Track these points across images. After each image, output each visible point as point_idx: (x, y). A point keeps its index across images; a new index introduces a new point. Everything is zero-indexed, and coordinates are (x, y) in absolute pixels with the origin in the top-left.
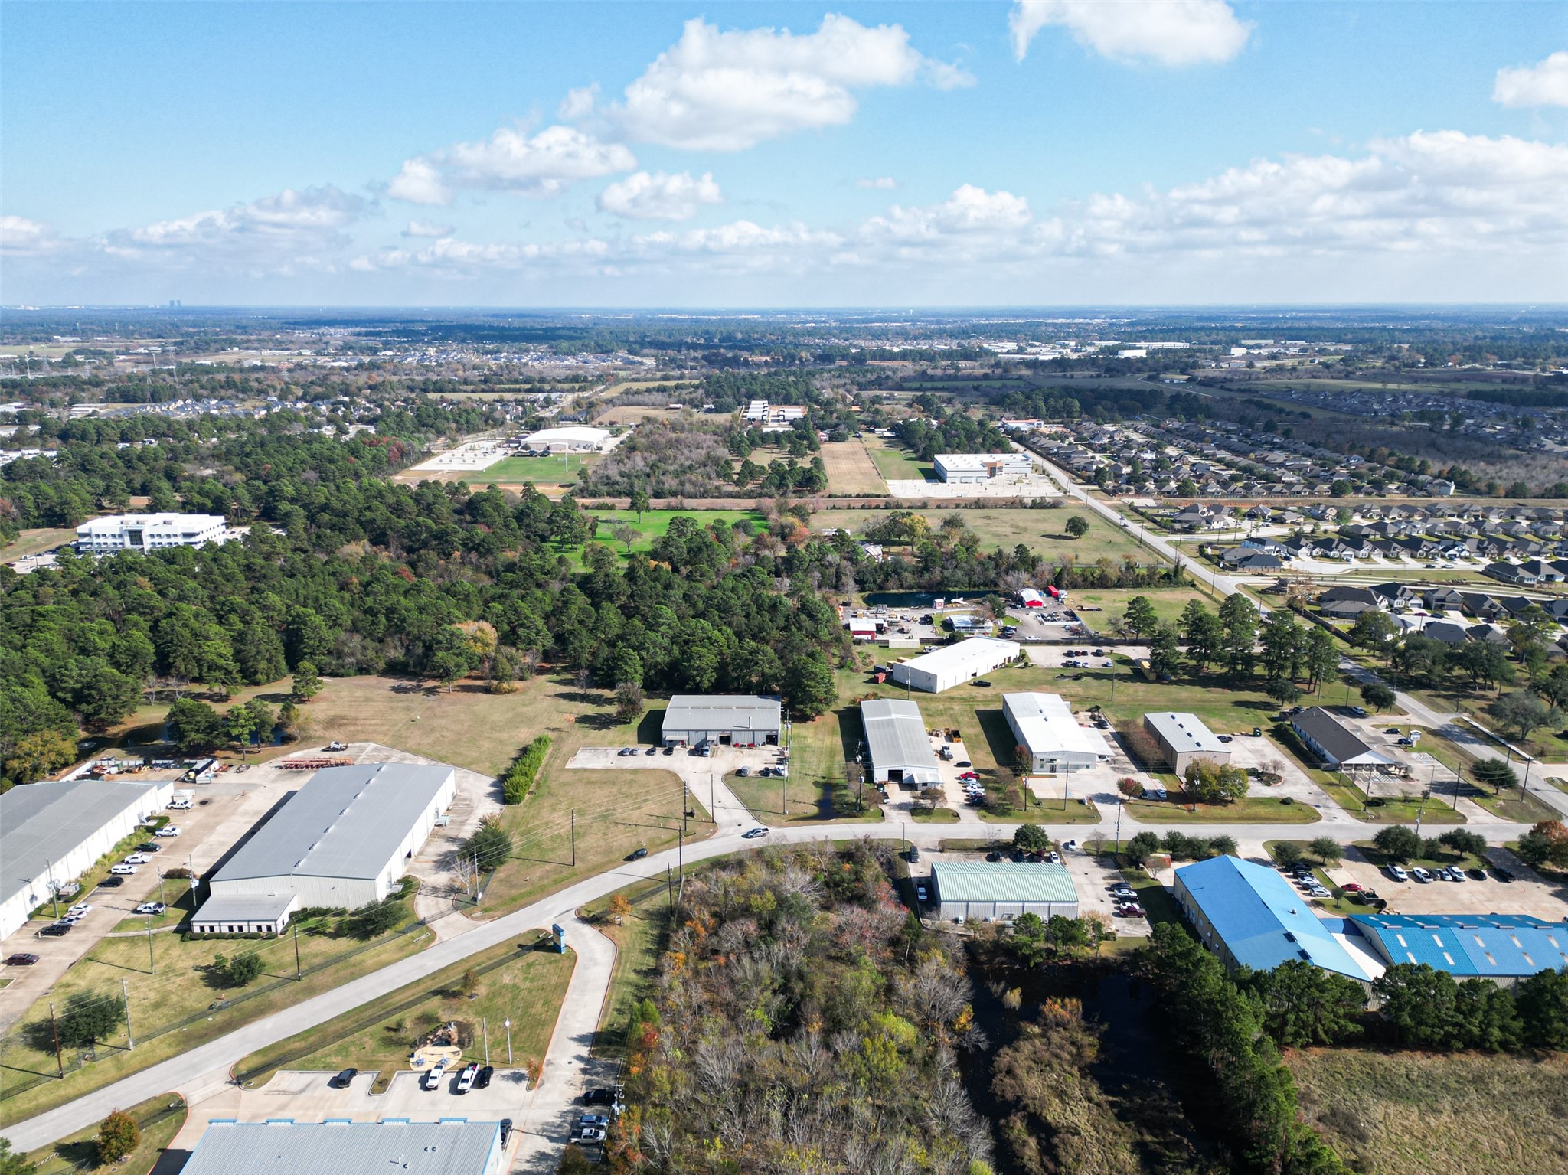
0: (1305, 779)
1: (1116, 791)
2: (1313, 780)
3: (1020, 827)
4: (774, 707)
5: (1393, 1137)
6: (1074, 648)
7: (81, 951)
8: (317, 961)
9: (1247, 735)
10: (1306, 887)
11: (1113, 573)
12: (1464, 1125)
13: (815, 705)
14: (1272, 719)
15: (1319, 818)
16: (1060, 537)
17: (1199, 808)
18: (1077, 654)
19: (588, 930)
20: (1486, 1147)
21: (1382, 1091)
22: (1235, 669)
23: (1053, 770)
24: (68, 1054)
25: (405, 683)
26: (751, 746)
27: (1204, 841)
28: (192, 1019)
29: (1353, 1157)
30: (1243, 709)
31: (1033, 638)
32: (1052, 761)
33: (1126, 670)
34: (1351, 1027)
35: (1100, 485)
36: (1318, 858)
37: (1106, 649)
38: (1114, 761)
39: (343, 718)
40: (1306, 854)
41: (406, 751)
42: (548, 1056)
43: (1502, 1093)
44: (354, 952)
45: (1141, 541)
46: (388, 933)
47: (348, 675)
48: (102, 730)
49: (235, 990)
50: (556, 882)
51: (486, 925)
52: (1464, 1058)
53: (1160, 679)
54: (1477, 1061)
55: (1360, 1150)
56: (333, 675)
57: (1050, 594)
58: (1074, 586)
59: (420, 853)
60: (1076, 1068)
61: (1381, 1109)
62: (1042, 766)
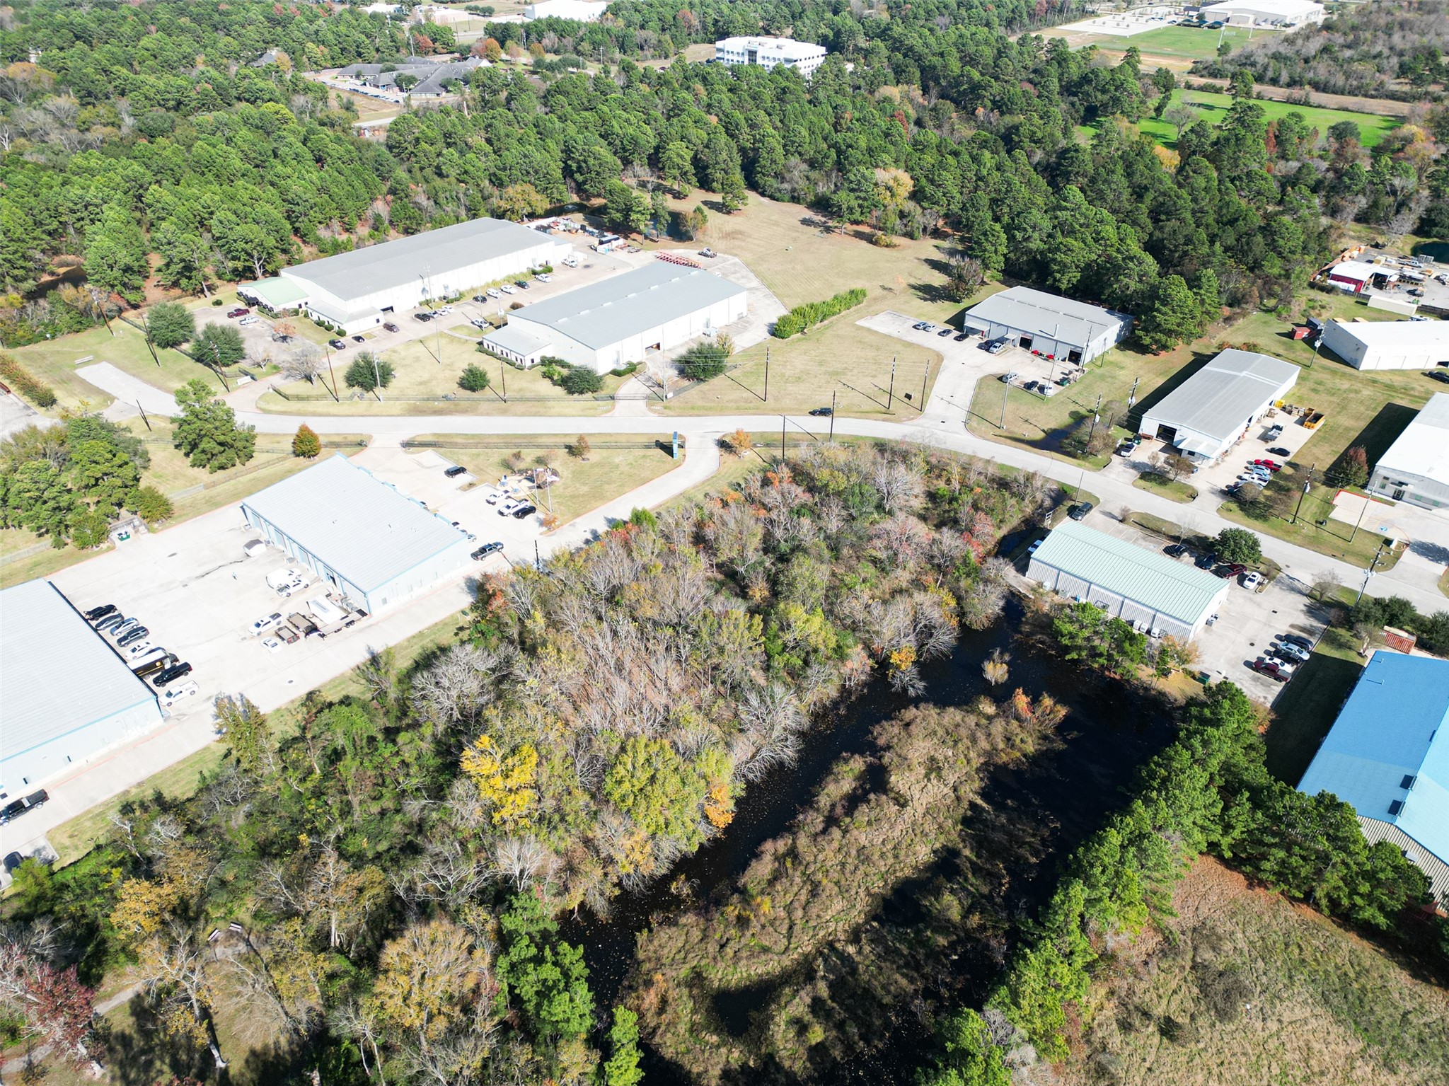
4: (1113, 326)
7: (422, 335)
8: (528, 395)
13: (1159, 336)
19: (715, 451)
23: (1398, 496)
24: (357, 389)
25: (818, 218)
26: (1050, 357)
28: (428, 399)
29: (1183, 1020)
32: (1401, 484)
39: (741, 233)
41: (753, 271)
42: (577, 520)
44: (554, 399)
46: (589, 395)
47: (783, 201)
48: (588, 199)
49: (469, 392)
50: (738, 408)
51: (654, 418)
55: (1204, 1021)
56: (772, 198)
59: (670, 350)
60: (982, 760)
61: (1299, 1013)
62: (1383, 487)
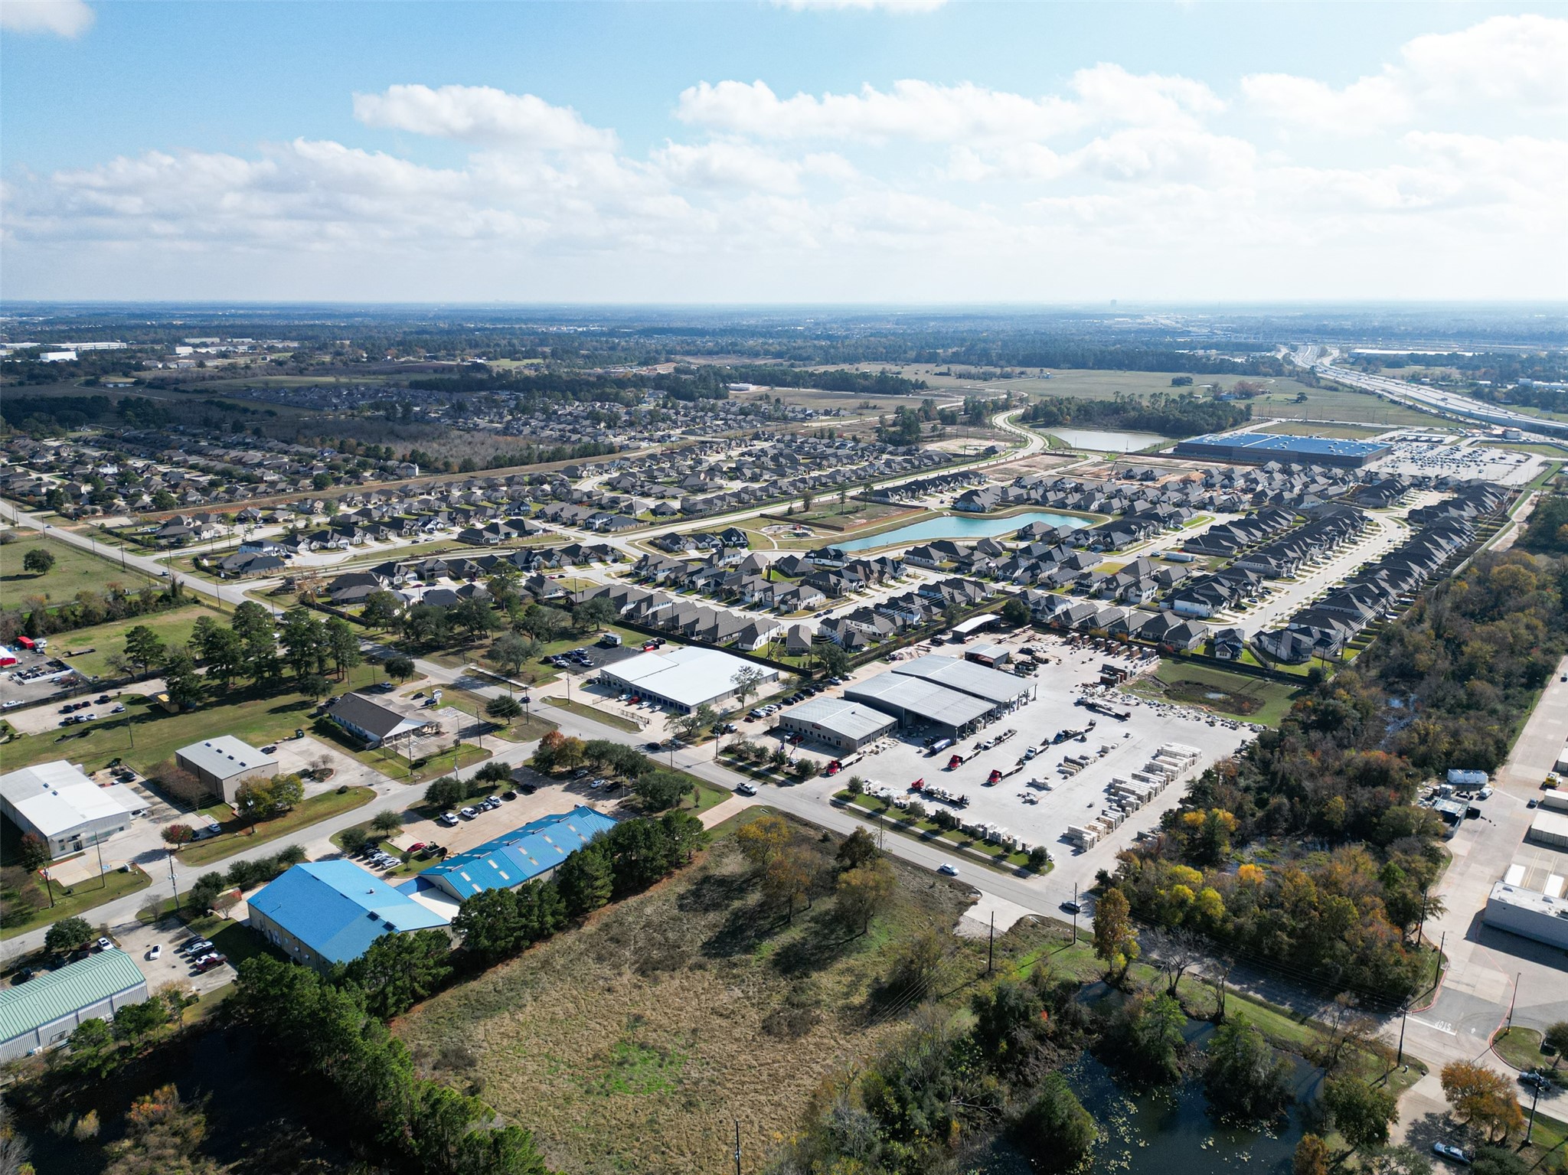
0: (353, 763)
1: (162, 844)
2: (362, 762)
3: (49, 928)
5: (495, 1047)
6: (71, 702)
9: (290, 739)
10: (377, 864)
11: (100, 607)
12: (543, 1006)
14: (311, 717)
15: (375, 795)
16: (19, 577)
17: (258, 829)
18: (77, 707)
20: (561, 1016)
21: (478, 1013)
22: (262, 678)
23: (78, 847)
27: (272, 859)
29: (468, 1084)
30: (280, 715)
31: (13, 703)
32: (74, 837)
33: (142, 709)
34: (443, 971)
35: (57, 510)
36: (382, 833)
37: (111, 693)
38: (152, 813)
40: (370, 834)
43: (563, 966)
45: (124, 565)
52: (532, 951)
53: (184, 709)
54: (541, 949)
55: (472, 1074)
57: (23, 646)
58: (52, 630)
60: (185, 1158)
61: (481, 1030)
62: (63, 848)
